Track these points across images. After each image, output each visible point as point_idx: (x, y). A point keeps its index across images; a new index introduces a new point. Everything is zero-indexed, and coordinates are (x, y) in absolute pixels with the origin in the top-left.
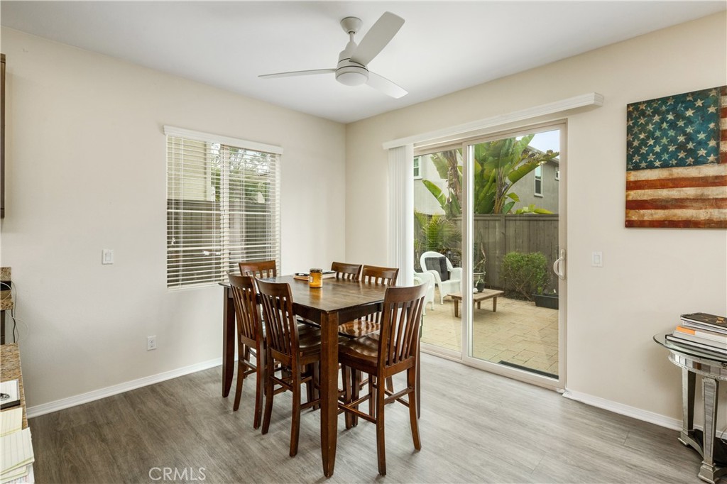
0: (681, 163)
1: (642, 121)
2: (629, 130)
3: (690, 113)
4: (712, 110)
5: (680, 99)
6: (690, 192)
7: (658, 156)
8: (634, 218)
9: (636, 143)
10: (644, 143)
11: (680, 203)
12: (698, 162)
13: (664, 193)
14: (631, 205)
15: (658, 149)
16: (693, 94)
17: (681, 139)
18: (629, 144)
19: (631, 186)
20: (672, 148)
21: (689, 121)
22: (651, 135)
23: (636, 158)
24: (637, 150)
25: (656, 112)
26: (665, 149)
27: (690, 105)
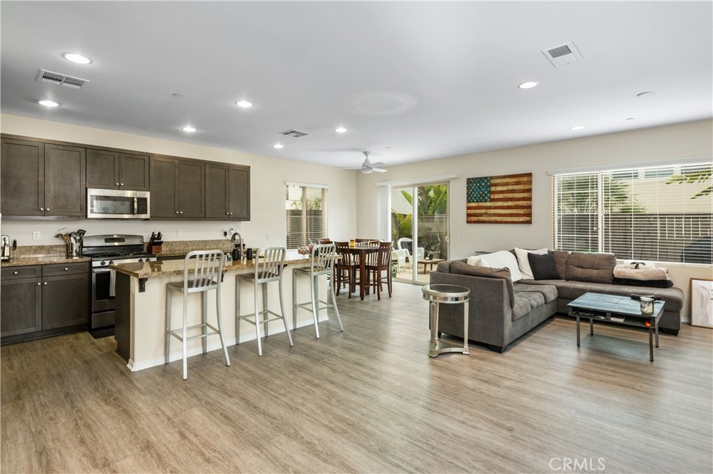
0: (481, 201)
1: (471, 185)
2: (467, 187)
3: (483, 184)
4: (488, 184)
5: (481, 178)
6: (483, 211)
7: (475, 198)
8: (469, 220)
9: (469, 193)
10: (471, 193)
11: (481, 215)
12: (486, 201)
13: (477, 211)
14: (469, 215)
15: (475, 196)
16: (484, 177)
17: (481, 193)
18: (467, 193)
19: (468, 208)
20: (479, 196)
21: (483, 187)
22: (473, 190)
23: (469, 198)
24: (470, 195)
25: (475, 182)
26: (477, 196)
27: (483, 182)
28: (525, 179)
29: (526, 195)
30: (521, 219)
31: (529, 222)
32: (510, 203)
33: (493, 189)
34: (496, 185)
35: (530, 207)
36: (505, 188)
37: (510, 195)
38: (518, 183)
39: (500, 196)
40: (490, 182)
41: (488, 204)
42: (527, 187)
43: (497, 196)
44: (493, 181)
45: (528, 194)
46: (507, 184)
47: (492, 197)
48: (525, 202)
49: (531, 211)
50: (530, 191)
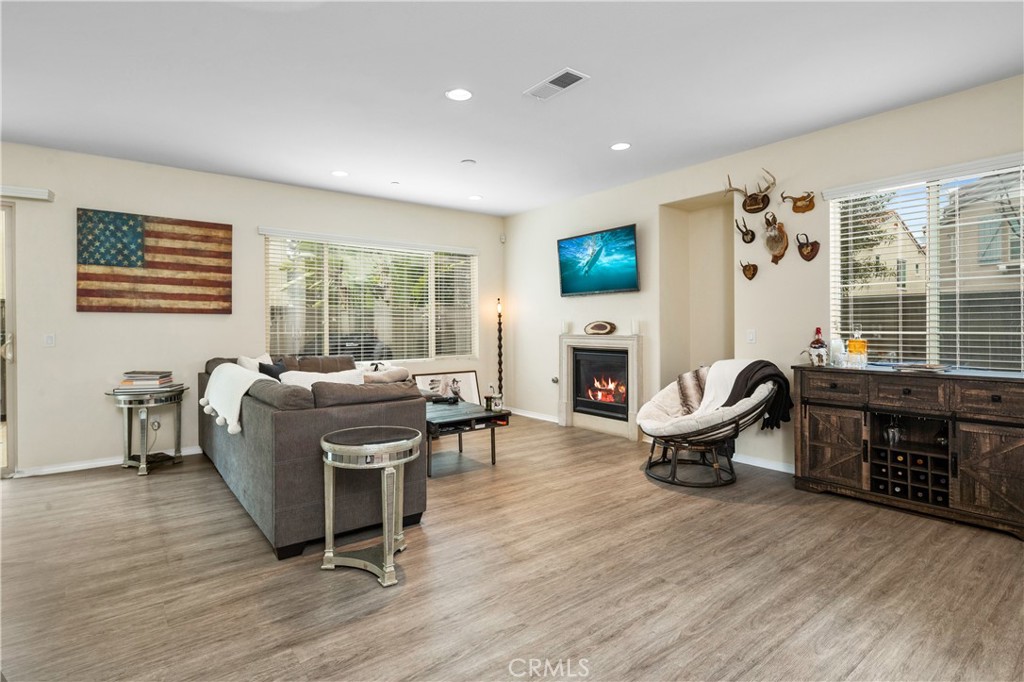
0: (120, 264)
1: (90, 225)
2: (79, 230)
3: (125, 228)
4: (139, 230)
5: (118, 216)
6: (126, 286)
7: (103, 256)
8: (84, 304)
9: (85, 242)
10: (91, 243)
11: (119, 294)
12: (132, 265)
13: (108, 285)
14: (81, 293)
15: (102, 250)
16: (127, 215)
17: (120, 246)
18: (79, 242)
19: (81, 277)
20: (113, 252)
21: (125, 234)
22: (97, 238)
23: (86, 255)
24: (86, 248)
25: (101, 220)
26: (108, 251)
27: (125, 223)
28: (221, 234)
29: (221, 262)
30: (213, 305)
31: (228, 311)
32: (189, 275)
33: (150, 242)
34: (158, 235)
35: (228, 284)
36: (178, 244)
37: (191, 260)
38: (206, 239)
39: (168, 258)
40: (142, 226)
41: (139, 272)
42: (223, 248)
43: (159, 258)
44: (150, 227)
45: (227, 261)
46: (183, 237)
47: (148, 257)
48: (221, 275)
49: (231, 292)
50: (228, 255)
